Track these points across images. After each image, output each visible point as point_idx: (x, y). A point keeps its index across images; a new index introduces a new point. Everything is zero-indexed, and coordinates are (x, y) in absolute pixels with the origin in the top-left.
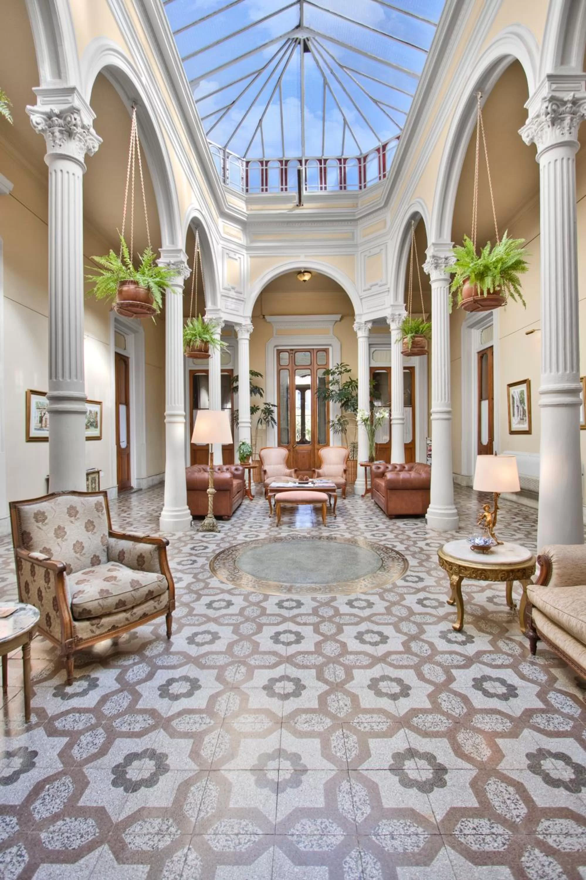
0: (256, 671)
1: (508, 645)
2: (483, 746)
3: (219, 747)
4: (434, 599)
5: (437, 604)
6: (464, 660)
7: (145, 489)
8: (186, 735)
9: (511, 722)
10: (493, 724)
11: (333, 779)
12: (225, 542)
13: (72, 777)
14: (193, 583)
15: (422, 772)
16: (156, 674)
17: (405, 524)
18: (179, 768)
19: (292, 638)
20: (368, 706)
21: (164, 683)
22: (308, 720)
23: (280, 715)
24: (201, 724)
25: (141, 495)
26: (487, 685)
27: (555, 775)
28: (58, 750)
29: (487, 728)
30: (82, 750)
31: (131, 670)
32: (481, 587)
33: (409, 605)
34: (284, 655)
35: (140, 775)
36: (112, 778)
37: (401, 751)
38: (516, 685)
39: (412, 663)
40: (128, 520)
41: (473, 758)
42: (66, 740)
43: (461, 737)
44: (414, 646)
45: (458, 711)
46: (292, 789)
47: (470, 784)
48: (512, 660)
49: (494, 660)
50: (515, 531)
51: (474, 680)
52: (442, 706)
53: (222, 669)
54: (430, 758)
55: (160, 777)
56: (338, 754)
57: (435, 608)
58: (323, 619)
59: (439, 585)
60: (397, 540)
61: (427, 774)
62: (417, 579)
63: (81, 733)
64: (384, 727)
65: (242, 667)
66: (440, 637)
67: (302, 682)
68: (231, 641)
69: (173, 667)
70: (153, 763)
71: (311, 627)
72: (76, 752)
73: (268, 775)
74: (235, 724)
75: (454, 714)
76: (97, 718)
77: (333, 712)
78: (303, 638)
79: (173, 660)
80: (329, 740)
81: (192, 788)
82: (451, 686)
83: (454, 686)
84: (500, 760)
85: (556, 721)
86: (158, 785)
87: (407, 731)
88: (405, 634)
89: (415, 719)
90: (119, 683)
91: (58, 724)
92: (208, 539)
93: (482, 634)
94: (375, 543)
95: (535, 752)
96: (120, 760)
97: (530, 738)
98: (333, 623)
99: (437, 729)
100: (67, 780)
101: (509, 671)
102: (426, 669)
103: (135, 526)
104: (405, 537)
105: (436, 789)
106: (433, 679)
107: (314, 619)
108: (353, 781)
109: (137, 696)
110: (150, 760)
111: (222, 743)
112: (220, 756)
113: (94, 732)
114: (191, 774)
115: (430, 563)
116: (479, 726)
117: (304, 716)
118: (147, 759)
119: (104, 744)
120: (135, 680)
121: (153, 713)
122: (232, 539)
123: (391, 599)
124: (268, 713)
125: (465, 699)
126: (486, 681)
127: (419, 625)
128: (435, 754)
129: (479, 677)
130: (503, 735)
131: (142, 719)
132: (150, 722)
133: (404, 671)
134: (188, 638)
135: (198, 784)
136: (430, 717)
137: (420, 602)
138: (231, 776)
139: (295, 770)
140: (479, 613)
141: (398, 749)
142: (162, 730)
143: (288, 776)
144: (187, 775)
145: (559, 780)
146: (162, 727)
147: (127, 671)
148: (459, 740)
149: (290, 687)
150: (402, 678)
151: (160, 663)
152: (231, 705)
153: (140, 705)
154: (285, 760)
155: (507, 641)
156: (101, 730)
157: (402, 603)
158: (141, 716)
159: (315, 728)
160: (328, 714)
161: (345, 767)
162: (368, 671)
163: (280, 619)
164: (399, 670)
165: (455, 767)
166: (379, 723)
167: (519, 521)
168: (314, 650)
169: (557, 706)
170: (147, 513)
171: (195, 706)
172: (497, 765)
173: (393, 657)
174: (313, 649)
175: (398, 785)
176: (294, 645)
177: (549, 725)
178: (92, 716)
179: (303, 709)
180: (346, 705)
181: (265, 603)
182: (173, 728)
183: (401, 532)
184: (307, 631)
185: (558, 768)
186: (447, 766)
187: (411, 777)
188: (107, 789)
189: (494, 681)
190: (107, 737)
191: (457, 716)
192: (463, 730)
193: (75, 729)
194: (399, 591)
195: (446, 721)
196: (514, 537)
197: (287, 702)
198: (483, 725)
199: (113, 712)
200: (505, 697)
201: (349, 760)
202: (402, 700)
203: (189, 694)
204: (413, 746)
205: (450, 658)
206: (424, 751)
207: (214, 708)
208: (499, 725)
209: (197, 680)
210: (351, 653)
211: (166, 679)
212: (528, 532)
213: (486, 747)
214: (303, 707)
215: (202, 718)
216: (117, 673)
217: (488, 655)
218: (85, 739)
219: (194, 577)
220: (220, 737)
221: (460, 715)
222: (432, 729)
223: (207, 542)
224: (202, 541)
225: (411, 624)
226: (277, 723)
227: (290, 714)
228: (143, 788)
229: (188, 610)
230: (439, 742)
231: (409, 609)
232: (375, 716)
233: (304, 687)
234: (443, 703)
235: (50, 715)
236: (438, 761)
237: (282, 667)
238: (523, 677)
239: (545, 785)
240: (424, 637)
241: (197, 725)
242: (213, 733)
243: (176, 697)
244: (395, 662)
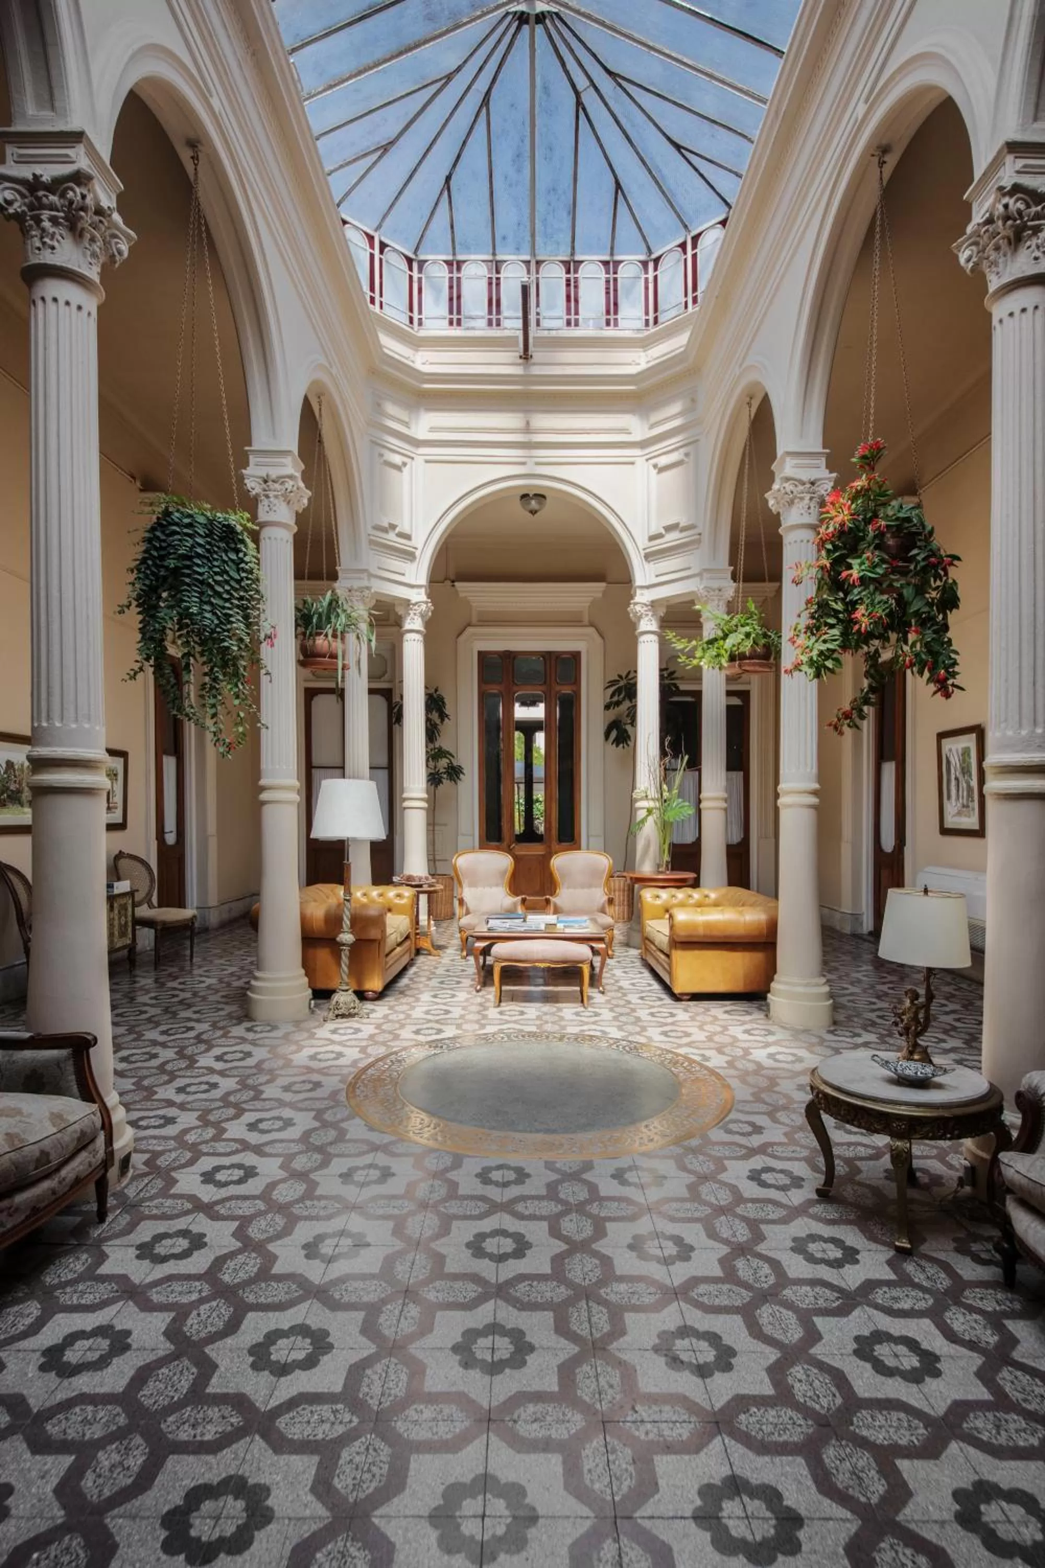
0: (439, 1314)
1: (923, 1269)
2: (873, 1473)
3: (369, 1471)
4: (782, 1171)
5: (787, 1181)
6: (838, 1299)
7: (217, 929)
8: (305, 1447)
9: (926, 1428)
10: (892, 1430)
11: (587, 1536)
12: (376, 1043)
13: (84, 1537)
14: (315, 1129)
15: (755, 1523)
16: (245, 1322)
17: (726, 1012)
18: (292, 1515)
19: (508, 1245)
20: (653, 1389)
21: (261, 1339)
22: (539, 1415)
23: (485, 1405)
24: (333, 1424)
25: (207, 941)
26: (883, 1351)
27: (1004, 1532)
28: (55, 1481)
29: (879, 1438)
30: (101, 1481)
31: (195, 1313)
32: (873, 1148)
33: (733, 1182)
34: (493, 1281)
35: (217, 1529)
36: (162, 1537)
37: (717, 1481)
38: (938, 1353)
39: (738, 1303)
40: (183, 995)
41: (852, 1497)
42: (68, 1460)
43: (830, 1454)
44: (743, 1267)
45: (824, 1402)
46: (508, 1556)
47: (844, 1549)
48: (931, 1302)
49: (896, 1299)
50: (946, 1032)
51: (857, 1339)
52: (796, 1391)
53: (373, 1310)
54: (770, 1495)
55: (256, 1533)
56: (597, 1486)
57: (783, 1188)
58: (568, 1209)
59: (793, 1141)
60: (712, 1045)
61: (765, 1529)
62: (749, 1129)
63: (101, 1444)
64: (683, 1432)
65: (411, 1305)
66: (792, 1249)
67: (528, 1339)
68: (390, 1251)
69: (280, 1307)
70: (240, 1504)
71: (545, 1225)
72: (90, 1484)
73: (463, 1528)
74: (399, 1424)
75: (817, 1407)
76: (130, 1415)
77: (587, 1399)
78: (529, 1245)
79: (276, 1292)
80: (579, 1457)
81: (318, 1555)
82: (812, 1351)
83: (817, 1351)
84: (904, 1503)
85: (1012, 1426)
86: (252, 1548)
87: (726, 1441)
88: (726, 1242)
89: (742, 1417)
90: (172, 1342)
91: (53, 1429)
92: (345, 1038)
93: (874, 1246)
94: (669, 1052)
95: (971, 1488)
96: (177, 1499)
97: (961, 1460)
98: (589, 1216)
99: (785, 1438)
100: (76, 1542)
101: (926, 1323)
102: (765, 1314)
103: (195, 1009)
104: (727, 1040)
105: (780, 1558)
106: (778, 1335)
107: (550, 1208)
108: (624, 1540)
109: (207, 1368)
110: (236, 1498)
111: (374, 1463)
112: (371, 1490)
113: (125, 1442)
114: (314, 1527)
115: (775, 1096)
116: (865, 1433)
117: (531, 1408)
118: (230, 1499)
119: (144, 1467)
120: (203, 1335)
121: (240, 1402)
122: (390, 1037)
123: (699, 1169)
124: (462, 1400)
125: (840, 1379)
126: (880, 1343)
127: (754, 1225)
128: (780, 1488)
129: (866, 1333)
130: (910, 1453)
131: (217, 1415)
132: (233, 1420)
133: (722, 1318)
134: (306, 1246)
135: (330, 1547)
136: (773, 1412)
137: (755, 1176)
138: (393, 1530)
139: (515, 1517)
140: (869, 1202)
141: (711, 1477)
142: (257, 1437)
143: (500, 1530)
144: (306, 1530)
145: (1014, 1543)
146: (258, 1432)
147: (186, 1315)
148: (827, 1461)
149: (504, 1348)
150: (718, 1332)
151: (251, 1298)
152: (391, 1385)
153: (215, 1386)
154: (495, 1496)
155: (923, 1263)
156: (138, 1440)
157: (719, 1177)
158: (216, 1409)
159: (553, 1432)
160: (577, 1404)
161: (610, 1513)
162: (654, 1316)
163: (483, 1207)
164: (712, 1316)
165: (817, 1515)
166: (674, 1422)
167: (953, 1012)
168: (549, 1271)
169: (1015, 1396)
170: (221, 981)
171: (322, 1388)
172: (897, 1511)
173: (702, 1288)
174: (547, 1269)
175: (710, 1548)
176: (511, 1262)
177: (999, 1433)
178: (119, 1409)
179: (530, 1393)
180: (611, 1386)
181: (455, 1173)
182: (279, 1432)
183: (719, 1029)
184: (536, 1232)
185: (1013, 1519)
186: (803, 1512)
187: (734, 1533)
188: (153, 1558)
189: (896, 1344)
190: (151, 1453)
191: (823, 1412)
192: (833, 1442)
193: (86, 1438)
194: (713, 1153)
195: (802, 1422)
196: (943, 1045)
197: (498, 1378)
198: (871, 1431)
199: (161, 1402)
200: (914, 1377)
201: (617, 1498)
202: (719, 1378)
203: (310, 1363)
204: (738, 1472)
205: (811, 1294)
206: (759, 1482)
207: (359, 1390)
208: (902, 1431)
209: (326, 1333)
210: (621, 1279)
211: (265, 1331)
212: (970, 1034)
213: (876, 1477)
214: (529, 1389)
215: (335, 1412)
216: (168, 1320)
217: (885, 1289)
218: (105, 1459)
219: (315, 1118)
220: (371, 1451)
221: (828, 1409)
222: (775, 1438)
223: (340, 1043)
224: (333, 1042)
225: (737, 1221)
226: (480, 1421)
227: (504, 1403)
228: (222, 1555)
229: (305, 1186)
230: (789, 1464)
231: (734, 1190)
232: (667, 1408)
233: (531, 1348)
234: (797, 1385)
235: (35, 1411)
236: (785, 1503)
237: (489, 1306)
238: (951, 1336)
239: (986, 1553)
240: (761, 1248)
241: (327, 1426)
242: (357, 1443)
243: (283, 1370)
244: (705, 1300)
